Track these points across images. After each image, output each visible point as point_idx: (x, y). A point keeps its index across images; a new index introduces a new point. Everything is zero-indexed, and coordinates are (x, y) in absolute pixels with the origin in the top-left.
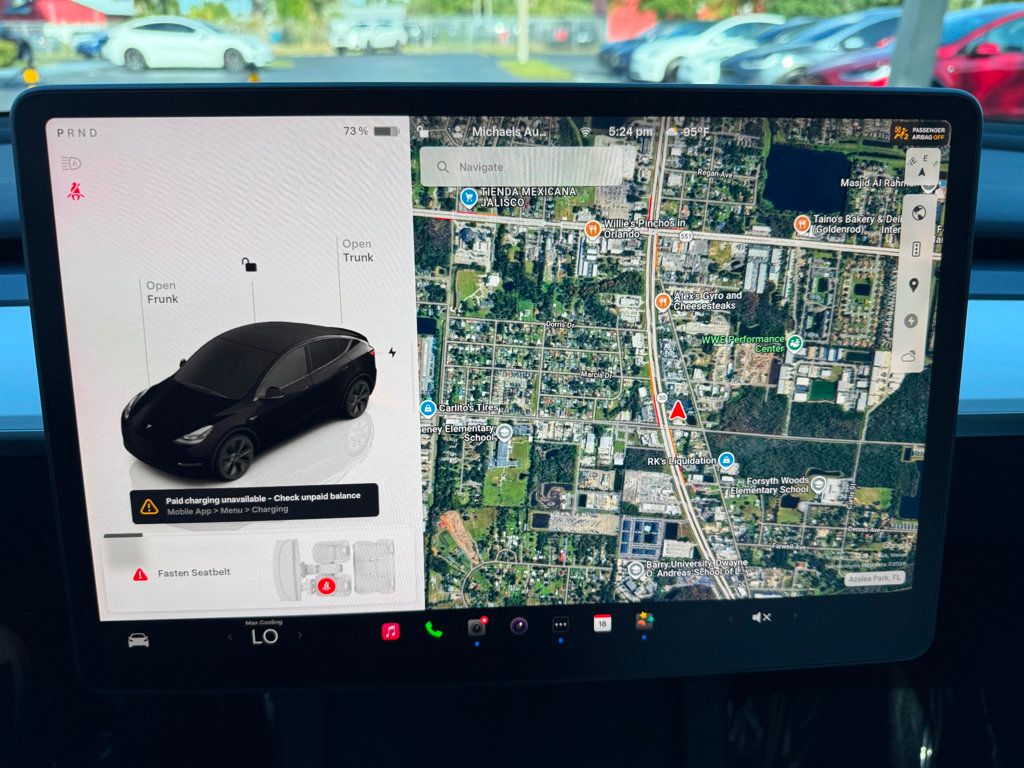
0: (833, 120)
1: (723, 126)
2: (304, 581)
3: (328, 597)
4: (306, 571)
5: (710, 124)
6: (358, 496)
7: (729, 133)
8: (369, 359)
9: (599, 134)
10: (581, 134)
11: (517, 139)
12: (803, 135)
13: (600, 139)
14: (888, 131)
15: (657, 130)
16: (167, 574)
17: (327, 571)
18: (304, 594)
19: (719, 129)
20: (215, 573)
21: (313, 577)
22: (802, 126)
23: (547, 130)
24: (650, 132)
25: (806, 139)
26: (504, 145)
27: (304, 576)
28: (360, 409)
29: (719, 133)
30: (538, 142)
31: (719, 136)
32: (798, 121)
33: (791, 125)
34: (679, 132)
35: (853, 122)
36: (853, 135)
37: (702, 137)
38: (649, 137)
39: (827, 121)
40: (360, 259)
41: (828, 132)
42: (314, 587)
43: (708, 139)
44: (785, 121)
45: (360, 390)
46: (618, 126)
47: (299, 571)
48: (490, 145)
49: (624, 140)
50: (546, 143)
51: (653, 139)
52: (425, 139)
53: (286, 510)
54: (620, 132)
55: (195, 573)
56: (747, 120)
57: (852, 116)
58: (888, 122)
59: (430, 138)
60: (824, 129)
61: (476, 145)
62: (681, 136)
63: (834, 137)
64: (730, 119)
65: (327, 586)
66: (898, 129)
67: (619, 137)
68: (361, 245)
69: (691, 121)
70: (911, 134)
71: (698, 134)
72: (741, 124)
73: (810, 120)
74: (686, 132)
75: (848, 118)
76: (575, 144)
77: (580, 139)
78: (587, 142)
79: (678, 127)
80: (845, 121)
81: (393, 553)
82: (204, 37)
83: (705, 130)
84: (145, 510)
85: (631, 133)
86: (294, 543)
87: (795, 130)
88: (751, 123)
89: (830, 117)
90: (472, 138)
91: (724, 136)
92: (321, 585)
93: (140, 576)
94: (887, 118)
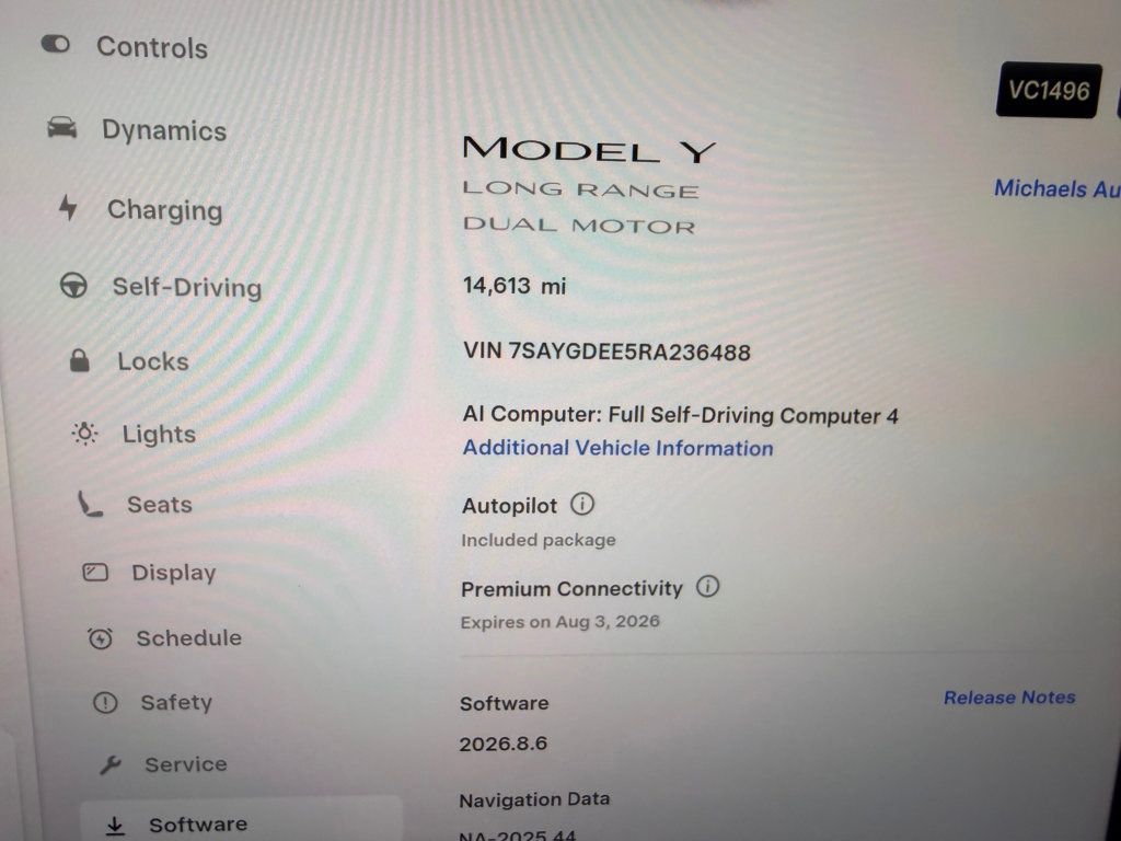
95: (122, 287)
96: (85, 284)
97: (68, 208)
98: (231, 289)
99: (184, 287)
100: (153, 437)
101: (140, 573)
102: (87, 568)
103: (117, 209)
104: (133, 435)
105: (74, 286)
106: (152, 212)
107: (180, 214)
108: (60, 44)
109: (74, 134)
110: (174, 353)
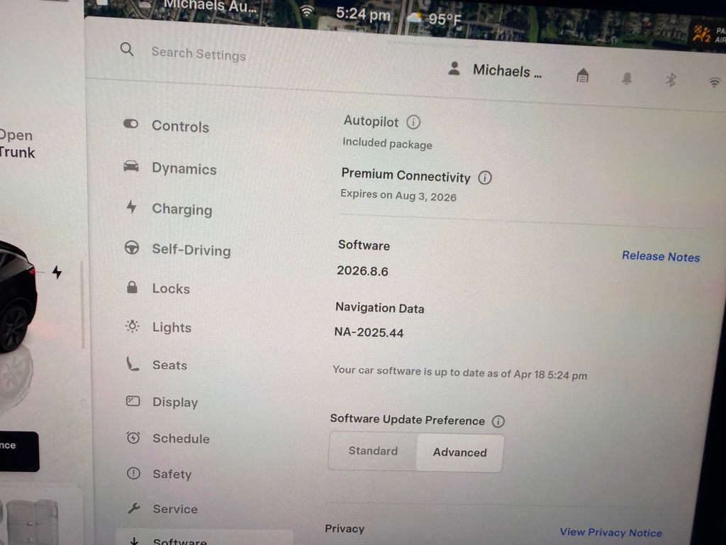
0: (617, 14)
1: (478, 14)
5: (463, 10)
6: (13, 446)
7: (486, 24)
8: (28, 279)
9: (325, 15)
10: (302, 13)
11: (220, 14)
12: (579, 31)
13: (324, 21)
14: (685, 30)
15: (397, 15)
19: (474, 18)
22: (578, 19)
23: (258, 5)
24: (387, 16)
25: (582, 35)
26: (203, 20)
28: (15, 341)
29: (472, 22)
30: (247, 20)
31: (473, 27)
32: (573, 12)
33: (564, 15)
34: (423, 18)
35: (642, 17)
36: (642, 33)
37: (451, 27)
38: (386, 23)
39: (610, 15)
40: (18, 154)
41: (610, 27)
43: (459, 29)
44: (556, 12)
45: (16, 317)
46: (347, 7)
48: (186, 20)
49: (354, 24)
50: (256, 22)
51: (390, 25)
52: (103, 7)
54: (350, 14)
56: (509, 8)
57: (642, 9)
58: (686, 20)
59: (109, 6)
60: (606, 23)
61: (168, 19)
62: (426, 24)
63: (617, 34)
64: (488, 5)
66: (698, 28)
67: (349, 20)
68: (20, 136)
69: (439, 5)
70: (714, 35)
71: (447, 22)
72: (501, 13)
73: (588, 11)
74: (433, 19)
75: (637, 11)
76: (293, 25)
77: (299, 20)
78: (309, 24)
79: (422, 11)
80: (633, 14)
81: (57, 516)
83: (456, 18)
85: (364, 16)
87: (568, 23)
88: (514, 12)
89: (614, 10)
90: (163, 10)
91: (480, 27)
94: (686, 13)
95: (157, 249)
96: (138, 247)
97: (131, 207)
98: (215, 251)
99: (190, 250)
100: (169, 329)
101: (157, 402)
102: (129, 398)
103: (157, 208)
104: (158, 327)
105: (132, 248)
106: (175, 210)
107: (190, 212)
108: (133, 124)
109: (137, 169)
110: (183, 284)
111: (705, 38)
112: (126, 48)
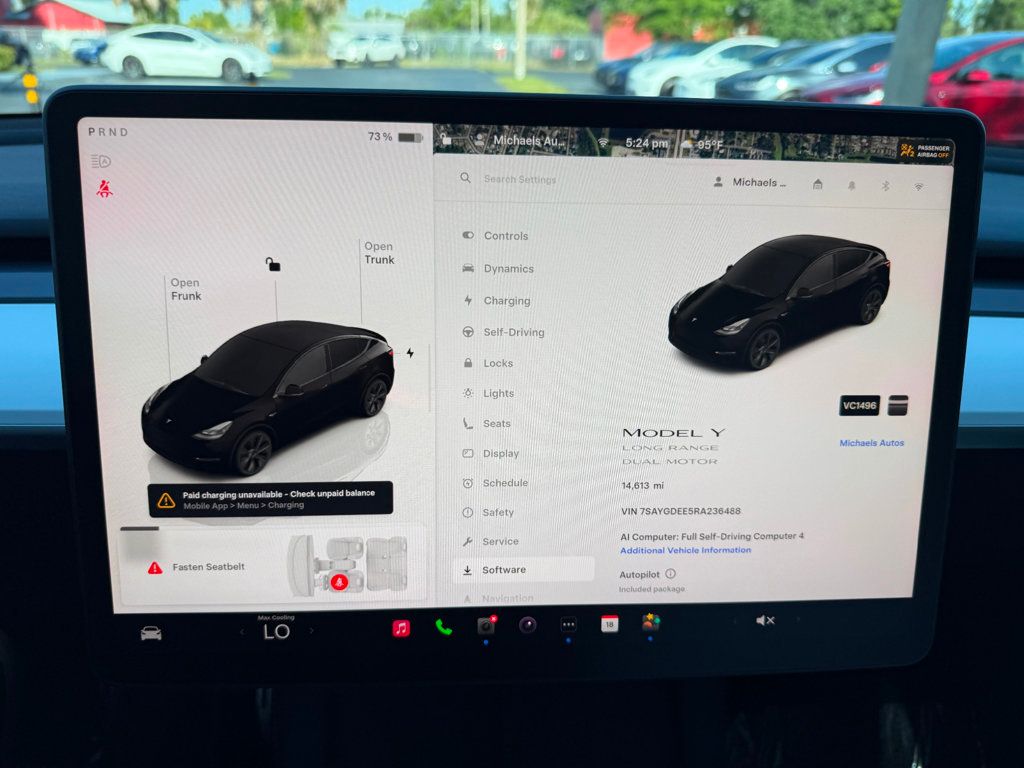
0: (842, 137)
1: (736, 140)
2: (317, 576)
3: (340, 594)
4: (319, 566)
5: (724, 137)
6: (373, 493)
7: (742, 147)
8: (387, 359)
9: (618, 145)
10: (599, 144)
11: (537, 148)
12: (813, 151)
13: (617, 149)
14: (895, 148)
15: (673, 143)
16: (181, 568)
17: (341, 567)
18: (317, 589)
19: (732, 143)
20: (229, 567)
21: (327, 573)
22: (812, 141)
23: (566, 140)
24: (665, 144)
25: (816, 154)
26: (524, 153)
27: (317, 573)
28: (376, 407)
29: (732, 146)
30: (557, 151)
31: (732, 150)
32: (808, 136)
33: (802, 140)
34: (694, 144)
35: (861, 139)
36: (861, 151)
37: (715, 150)
38: (665, 149)
39: (836, 137)
40: (381, 261)
41: (837, 147)
42: (326, 582)
43: (722, 152)
44: (796, 137)
45: (377, 390)
46: (634, 138)
47: (313, 566)
48: (511, 154)
49: (640, 151)
50: (564, 153)
51: (668, 151)
52: (448, 146)
53: (301, 506)
54: (637, 143)
55: (210, 567)
56: (759, 135)
57: (861, 132)
58: (895, 140)
59: (452, 145)
60: (834, 144)
61: (497, 153)
62: (696, 149)
63: (842, 153)
64: (743, 133)
65: (339, 582)
66: (904, 146)
67: (636, 148)
68: (383, 247)
69: (705, 134)
70: (917, 151)
71: (712, 147)
72: (753, 138)
73: (820, 135)
74: (701, 145)
75: (856, 135)
76: (593, 154)
77: (597, 149)
78: (605, 153)
79: (693, 139)
80: (854, 137)
81: (406, 550)
82: (204, 46)
83: (719, 143)
84: (163, 504)
85: (647, 145)
86: (309, 539)
87: (805, 145)
88: (763, 138)
89: (839, 134)
90: (493, 146)
91: (737, 150)
92: (334, 581)
93: (155, 570)
94: (894, 135)
95: (488, 332)
96: (473, 331)
97: (468, 300)
98: (532, 333)
99: (513, 332)
100: (496, 395)
101: (487, 453)
102: (465, 451)
103: (488, 300)
104: (488, 393)
105: (468, 332)
106: (502, 302)
107: (513, 302)
108: (470, 235)
109: (473, 270)
110: (507, 360)
111: (910, 154)
112: (465, 177)
